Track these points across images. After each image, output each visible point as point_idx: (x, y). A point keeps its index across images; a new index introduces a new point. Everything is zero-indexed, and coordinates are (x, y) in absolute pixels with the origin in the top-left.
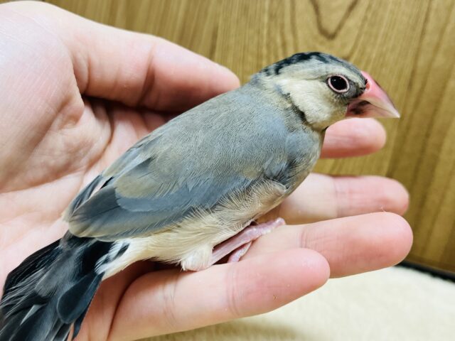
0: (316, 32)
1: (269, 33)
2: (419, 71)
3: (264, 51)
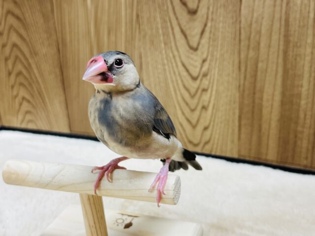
3: (165, 61)
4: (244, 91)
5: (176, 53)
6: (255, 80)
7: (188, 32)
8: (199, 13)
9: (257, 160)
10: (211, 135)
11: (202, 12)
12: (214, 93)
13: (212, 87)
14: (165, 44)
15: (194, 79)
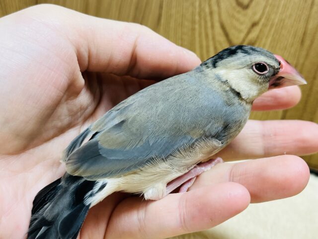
0: (234, 4)
2: (309, 32)
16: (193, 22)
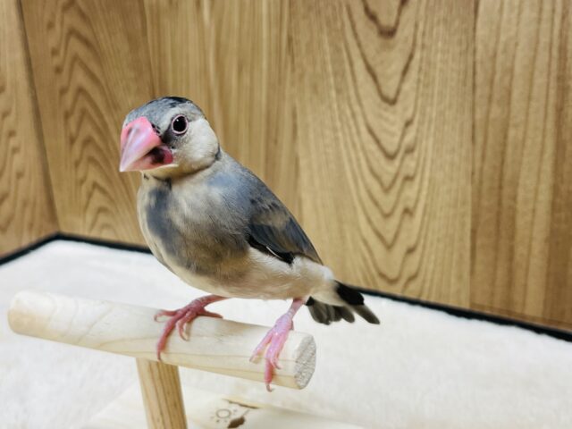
0: (378, 100)
1: (339, 106)
3: (338, 124)
4: (481, 182)
5: (357, 108)
6: (503, 162)
7: (378, 70)
8: (399, 35)
9: (505, 316)
10: (421, 263)
11: (404, 32)
12: (426, 183)
13: (423, 171)
14: (339, 91)
15: (390, 157)
16: (335, 130)
